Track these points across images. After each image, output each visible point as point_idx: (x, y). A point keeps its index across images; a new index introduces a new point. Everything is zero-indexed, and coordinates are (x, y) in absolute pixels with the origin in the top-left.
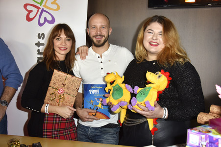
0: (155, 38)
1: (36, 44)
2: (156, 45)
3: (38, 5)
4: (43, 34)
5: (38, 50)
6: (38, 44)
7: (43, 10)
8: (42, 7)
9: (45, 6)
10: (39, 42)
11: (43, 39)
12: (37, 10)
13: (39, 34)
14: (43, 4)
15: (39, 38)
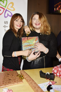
0: (37, 21)
1: (4, 27)
2: (39, 24)
3: (4, 8)
4: (7, 22)
5: (5, 29)
6: (5, 27)
7: (6, 10)
8: (6, 9)
9: (7, 8)
10: (5, 25)
11: (7, 24)
12: (3, 10)
13: (5, 22)
14: (7, 7)
15: (5, 23)
